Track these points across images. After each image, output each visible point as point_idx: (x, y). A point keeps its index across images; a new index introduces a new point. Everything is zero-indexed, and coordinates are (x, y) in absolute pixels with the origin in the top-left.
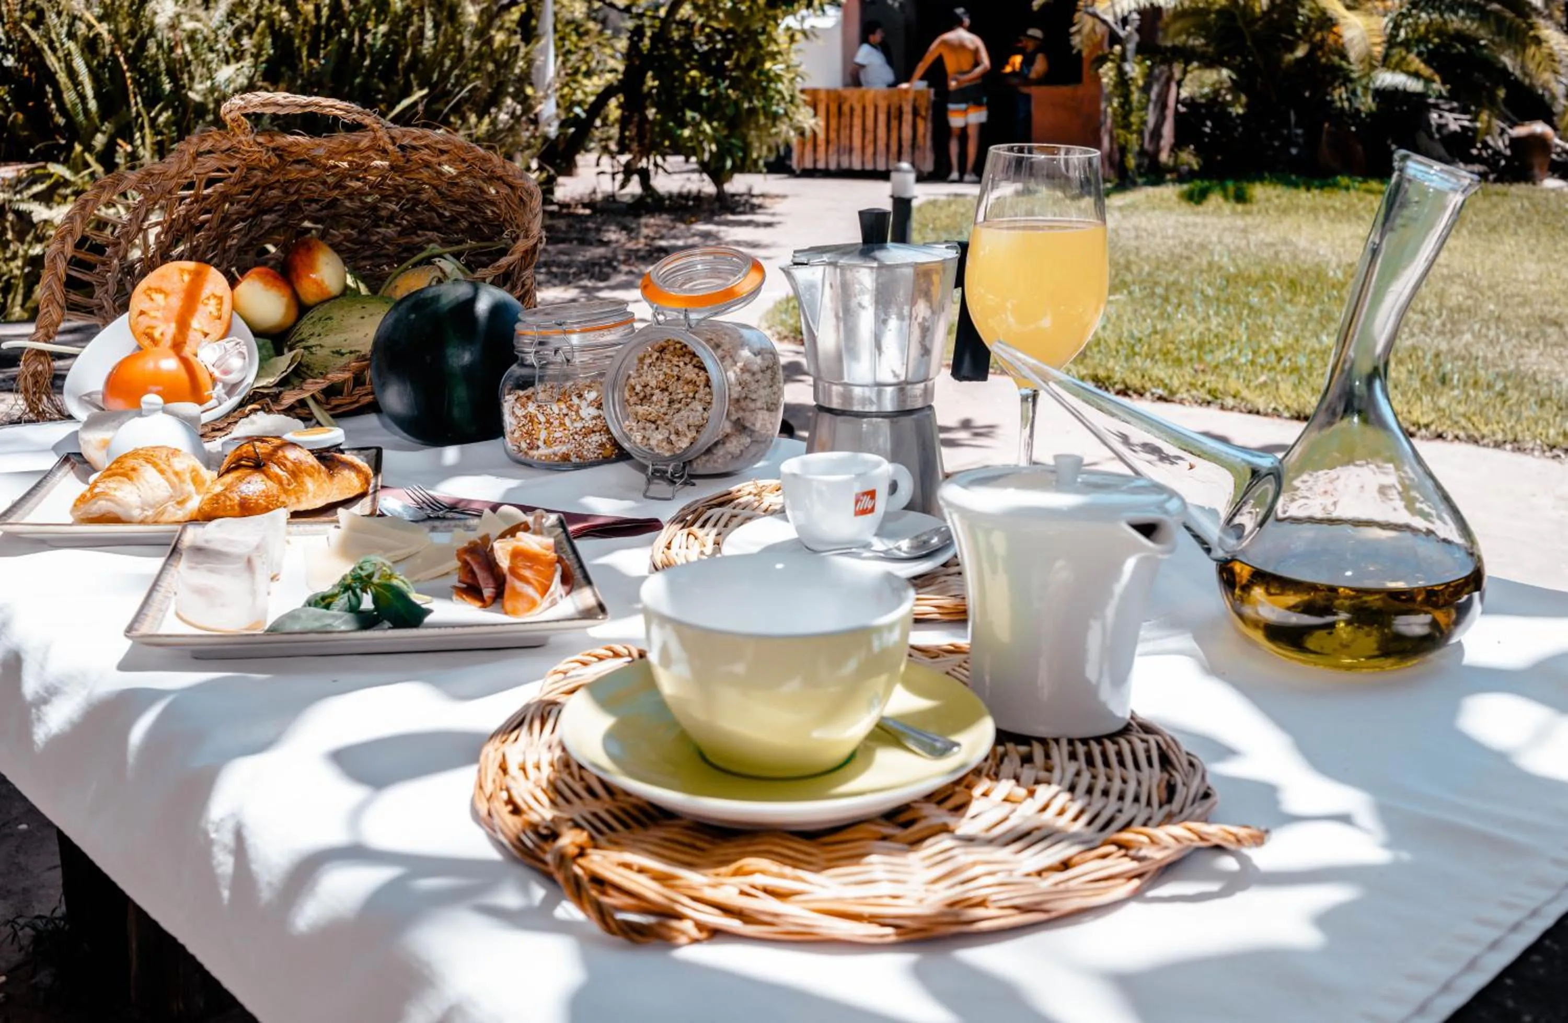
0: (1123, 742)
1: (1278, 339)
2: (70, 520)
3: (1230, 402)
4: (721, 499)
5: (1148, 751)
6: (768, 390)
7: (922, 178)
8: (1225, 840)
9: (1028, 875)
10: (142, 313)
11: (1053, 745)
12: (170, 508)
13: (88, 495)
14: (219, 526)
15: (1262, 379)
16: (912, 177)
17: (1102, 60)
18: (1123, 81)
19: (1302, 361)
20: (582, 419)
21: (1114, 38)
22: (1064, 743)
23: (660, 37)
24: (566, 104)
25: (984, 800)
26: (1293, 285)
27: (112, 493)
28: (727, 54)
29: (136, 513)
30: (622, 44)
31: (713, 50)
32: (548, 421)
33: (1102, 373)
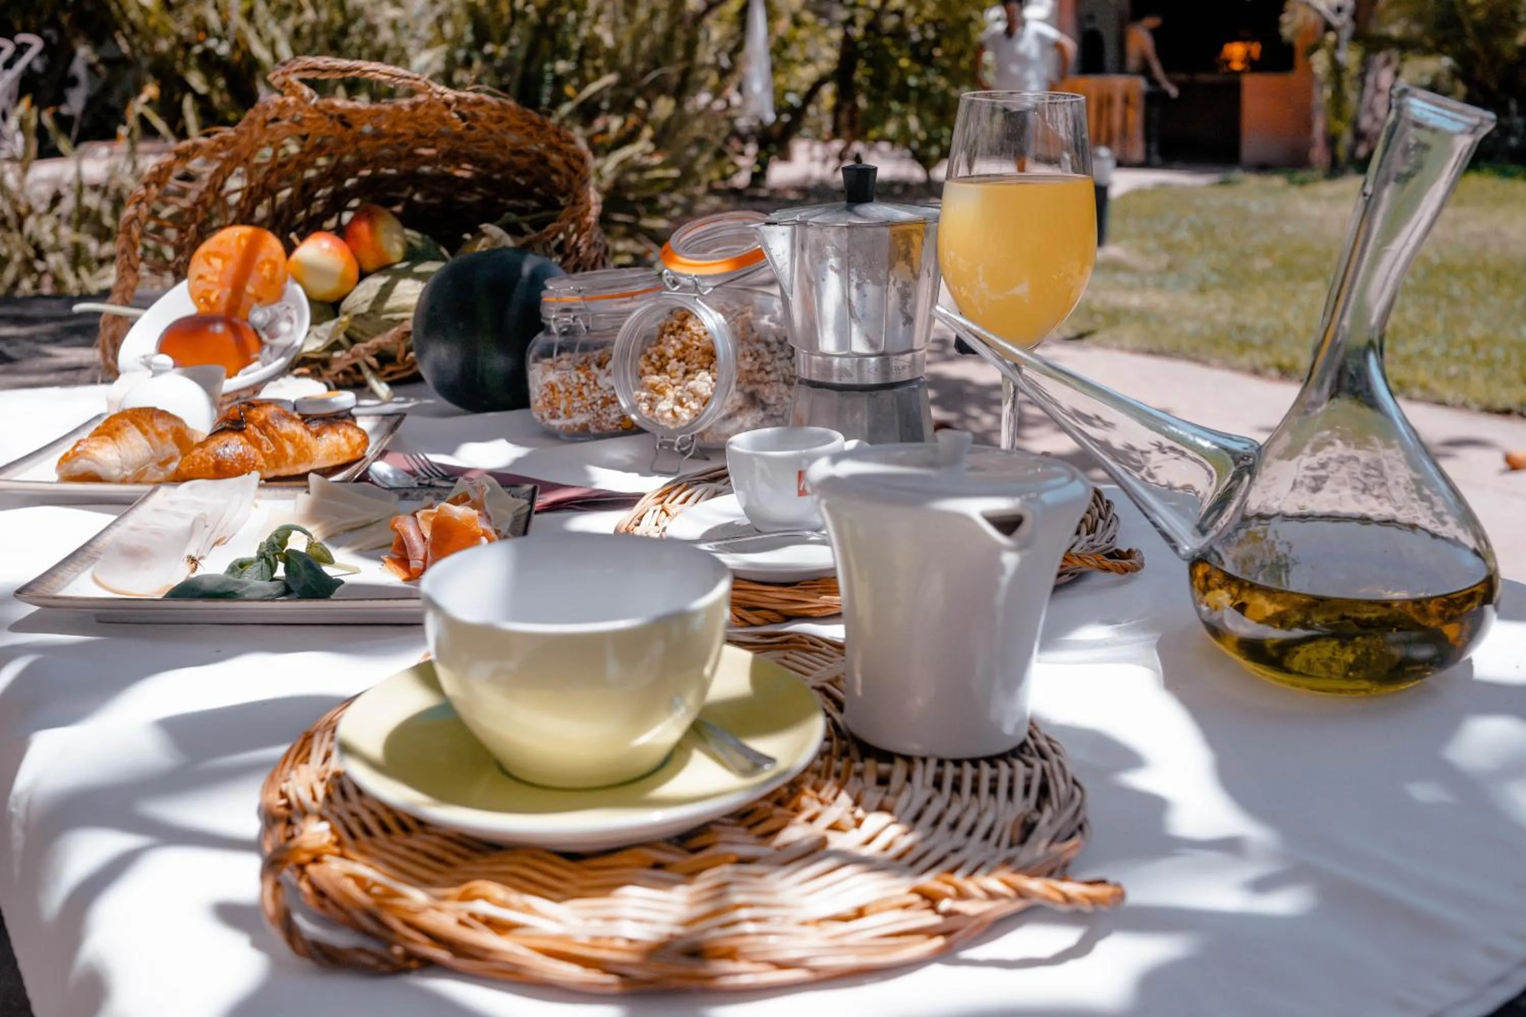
0: (1003, 766)
1: (1476, 330)
2: (55, 477)
3: (1417, 393)
4: (712, 475)
5: (1028, 779)
6: (786, 362)
7: (1122, 164)
8: (1047, 898)
9: (804, 923)
10: (201, 277)
11: (919, 765)
12: (151, 469)
13: (71, 453)
14: (191, 488)
15: (1453, 370)
16: (1110, 164)
17: (1313, 49)
18: (1337, 70)
19: (1499, 353)
20: (600, 389)
21: (1328, 27)
22: (932, 763)
23: (873, 27)
24: (779, 93)
25: (807, 825)
26: (1498, 276)
27: (92, 451)
28: (937, 43)
29: (115, 472)
30: (836, 34)
31: (924, 40)
32: (567, 390)
33: (1286, 361)
